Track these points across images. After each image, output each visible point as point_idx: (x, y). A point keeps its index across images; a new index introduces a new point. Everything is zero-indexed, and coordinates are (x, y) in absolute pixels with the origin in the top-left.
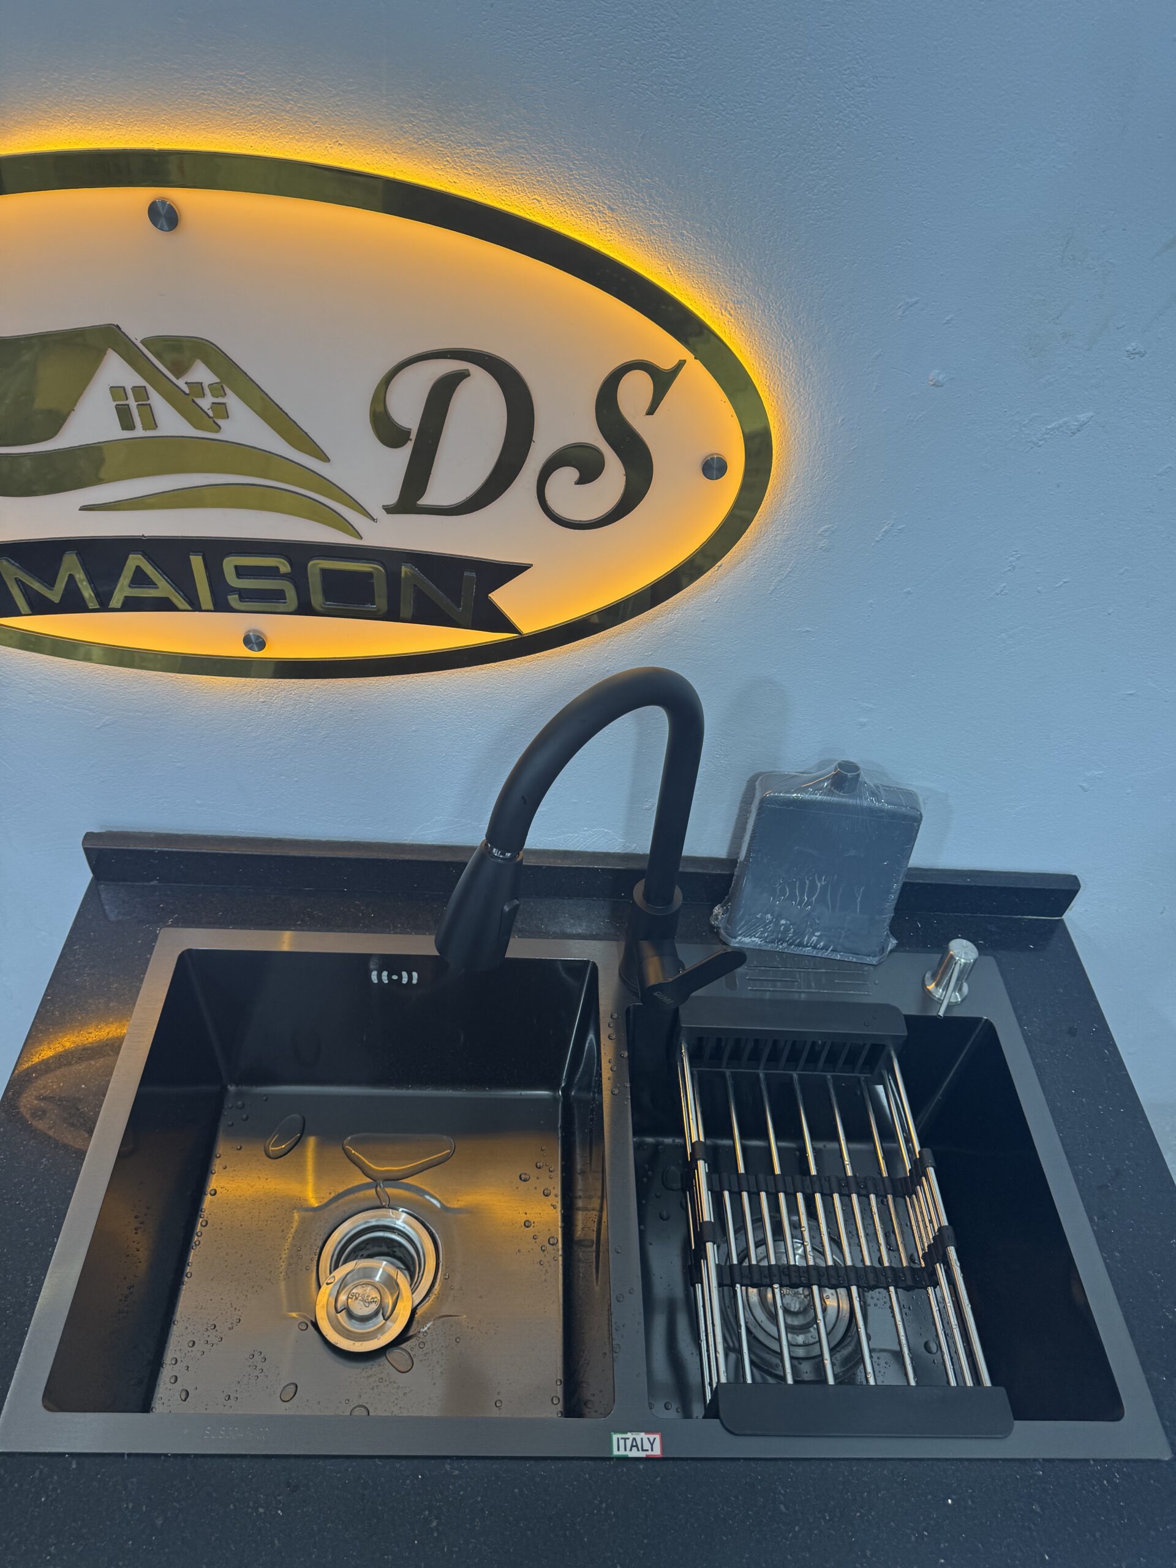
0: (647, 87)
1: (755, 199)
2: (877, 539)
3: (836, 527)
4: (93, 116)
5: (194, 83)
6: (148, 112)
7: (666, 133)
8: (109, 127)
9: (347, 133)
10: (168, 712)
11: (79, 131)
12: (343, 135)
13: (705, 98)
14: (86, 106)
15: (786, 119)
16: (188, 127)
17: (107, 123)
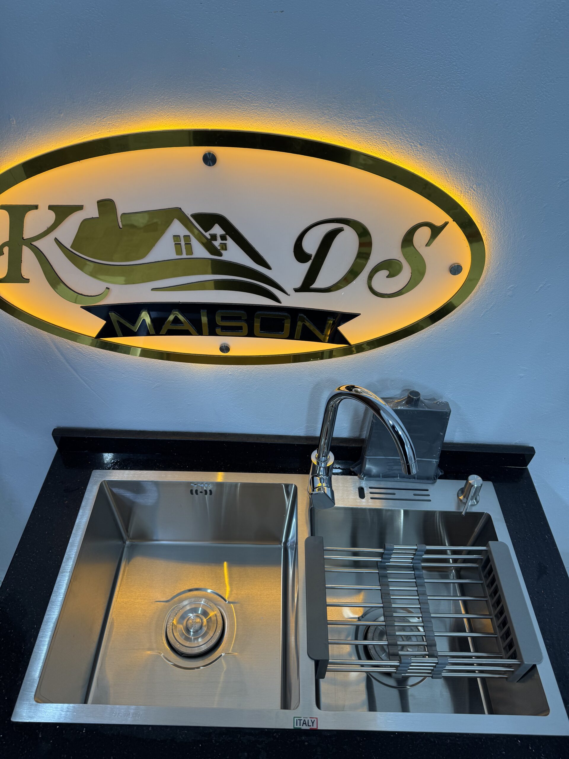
0: (444, 88)
1: (492, 137)
2: (537, 291)
3: (516, 286)
4: (178, 114)
5: (226, 97)
6: (204, 111)
7: (451, 108)
8: (185, 119)
9: (297, 116)
10: (186, 380)
11: (171, 121)
12: (295, 117)
13: (472, 91)
14: (175, 110)
15: (511, 99)
16: (222, 117)
17: (184, 117)
